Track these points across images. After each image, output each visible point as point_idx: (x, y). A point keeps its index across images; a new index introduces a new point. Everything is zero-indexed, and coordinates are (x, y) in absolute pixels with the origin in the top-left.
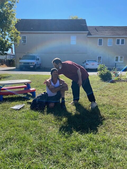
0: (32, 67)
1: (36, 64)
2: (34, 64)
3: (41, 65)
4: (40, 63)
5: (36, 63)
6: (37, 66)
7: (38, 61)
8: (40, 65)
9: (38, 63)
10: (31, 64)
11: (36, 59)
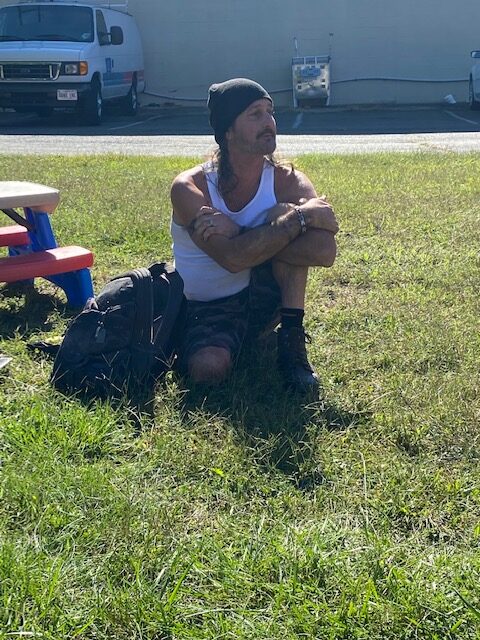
0: (70, 95)
1: (96, 75)
2: (87, 78)
3: (140, 85)
4: (133, 67)
5: (96, 66)
6: (109, 91)
7: (112, 50)
8: (134, 85)
9: (114, 70)
10: (63, 73)
11: (101, 35)
